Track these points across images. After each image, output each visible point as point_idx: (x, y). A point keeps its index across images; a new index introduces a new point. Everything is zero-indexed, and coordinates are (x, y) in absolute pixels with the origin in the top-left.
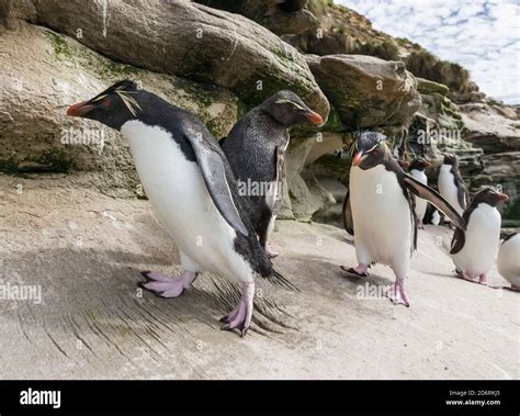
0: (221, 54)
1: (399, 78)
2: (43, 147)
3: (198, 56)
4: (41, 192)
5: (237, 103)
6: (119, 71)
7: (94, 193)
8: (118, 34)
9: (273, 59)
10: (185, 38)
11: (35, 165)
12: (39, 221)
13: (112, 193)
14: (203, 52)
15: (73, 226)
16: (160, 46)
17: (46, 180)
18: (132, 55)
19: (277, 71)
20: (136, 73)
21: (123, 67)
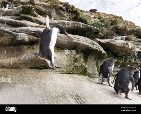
0: (78, 45)
1: (126, 46)
2: (43, 64)
3: (73, 46)
4: (43, 72)
5: (83, 54)
6: (58, 50)
7: (52, 73)
8: (58, 43)
9: (90, 45)
10: (71, 43)
11: (42, 67)
12: (42, 78)
13: (56, 73)
14: (75, 45)
15: (47, 79)
16: (66, 45)
17: (44, 70)
18: (61, 46)
19: (91, 48)
20: (61, 50)
21: (59, 49)
